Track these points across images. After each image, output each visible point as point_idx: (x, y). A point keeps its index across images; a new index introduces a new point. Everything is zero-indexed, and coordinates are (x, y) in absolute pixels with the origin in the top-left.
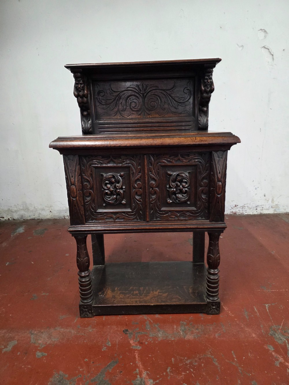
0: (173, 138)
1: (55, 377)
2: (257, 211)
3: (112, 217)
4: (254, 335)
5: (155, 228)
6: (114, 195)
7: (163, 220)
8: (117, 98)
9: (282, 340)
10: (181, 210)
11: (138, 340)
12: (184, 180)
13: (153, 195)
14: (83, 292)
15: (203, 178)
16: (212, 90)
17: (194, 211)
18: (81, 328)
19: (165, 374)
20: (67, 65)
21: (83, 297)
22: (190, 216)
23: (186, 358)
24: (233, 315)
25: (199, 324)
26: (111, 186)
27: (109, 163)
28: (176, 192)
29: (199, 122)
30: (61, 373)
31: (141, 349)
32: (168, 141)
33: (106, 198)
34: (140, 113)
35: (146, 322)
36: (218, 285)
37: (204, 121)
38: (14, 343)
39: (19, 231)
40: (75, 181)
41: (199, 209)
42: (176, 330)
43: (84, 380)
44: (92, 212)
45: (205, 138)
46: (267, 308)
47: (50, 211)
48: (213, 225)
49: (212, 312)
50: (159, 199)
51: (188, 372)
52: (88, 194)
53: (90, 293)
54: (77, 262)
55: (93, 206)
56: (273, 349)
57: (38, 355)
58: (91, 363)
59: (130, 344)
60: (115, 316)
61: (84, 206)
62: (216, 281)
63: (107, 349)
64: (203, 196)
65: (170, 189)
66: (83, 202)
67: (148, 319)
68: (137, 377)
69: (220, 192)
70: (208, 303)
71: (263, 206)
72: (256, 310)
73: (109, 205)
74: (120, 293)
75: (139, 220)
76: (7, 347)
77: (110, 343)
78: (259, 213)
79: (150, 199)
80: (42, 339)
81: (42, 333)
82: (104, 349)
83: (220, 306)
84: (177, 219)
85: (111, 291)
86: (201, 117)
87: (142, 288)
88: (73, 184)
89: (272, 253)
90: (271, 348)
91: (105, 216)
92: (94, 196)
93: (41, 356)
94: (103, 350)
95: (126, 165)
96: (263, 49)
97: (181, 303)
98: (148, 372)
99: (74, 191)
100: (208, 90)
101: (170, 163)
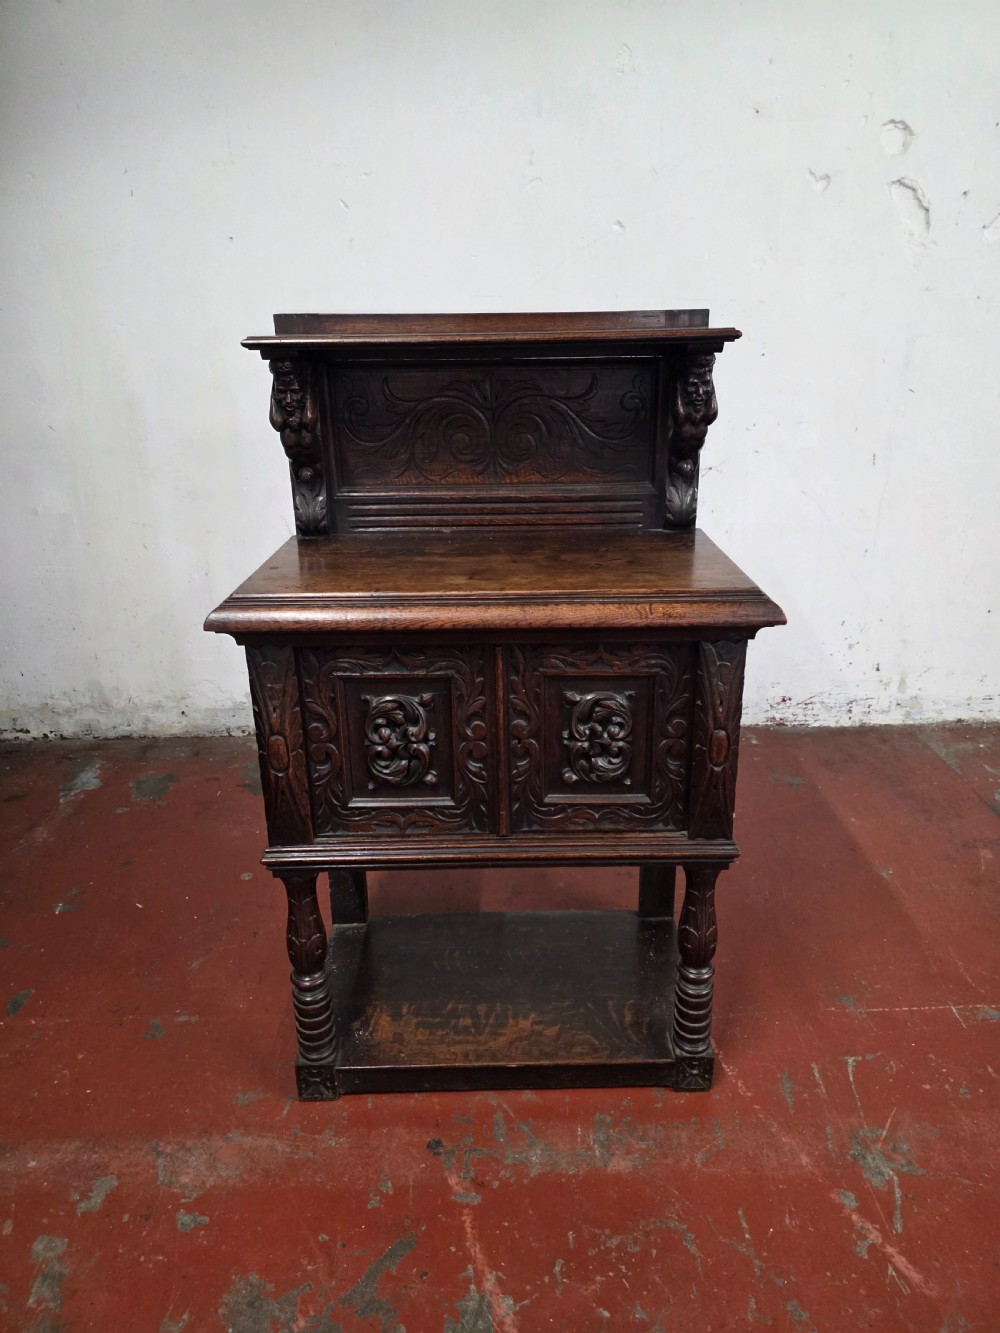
0: (583, 604)
1: (238, 1291)
2: (851, 715)
3: (393, 823)
4: (805, 1160)
5: (524, 855)
6: (402, 759)
7: (551, 832)
8: (407, 421)
9: (881, 1174)
10: (606, 802)
11: (472, 1174)
12: (614, 718)
13: (522, 758)
14: (307, 1032)
15: (673, 714)
16: (711, 417)
17: (642, 805)
18: (302, 1134)
19: (546, 1279)
20: (249, 338)
21: (307, 1043)
22: (631, 820)
23: (607, 1232)
24: (749, 1094)
25: (651, 1123)
26: (393, 731)
27: (386, 665)
28: (589, 751)
29: (667, 503)
30: (254, 1277)
31: (479, 1204)
32: (567, 614)
33: (379, 768)
34: (480, 468)
35: (494, 1116)
36: (710, 1012)
37: (682, 501)
38: (108, 1183)
39: (83, 784)
40: (282, 722)
41: (658, 801)
42: (583, 1142)
43: (321, 1300)
44: (333, 808)
45: (679, 609)
46: (850, 1069)
47: (183, 713)
48: (699, 847)
49: (689, 1084)
50: (538, 772)
51: (611, 1274)
52: (323, 758)
53: (330, 1030)
54: (290, 948)
55: (336, 789)
56: (854, 1204)
57: (182, 1223)
58: (339, 1246)
59: (450, 1187)
60: (404, 1095)
61: (310, 792)
62: (705, 999)
63: (380, 1202)
64: (672, 764)
65: (572, 744)
66: (306, 780)
67: (500, 1106)
68: (468, 1290)
69: (721, 759)
70: (680, 1060)
71: (870, 702)
72: (817, 1075)
73: (384, 788)
74: (418, 1025)
75: (477, 831)
76: (90, 1198)
77: (390, 1185)
78: (857, 724)
79: (510, 771)
80: (190, 1170)
81: (189, 1150)
82: (374, 1202)
83: (712, 1068)
84: (591, 827)
85: (389, 1019)
86: (672, 488)
87: (482, 1008)
88: (276, 729)
89: (884, 874)
90: (849, 1201)
91: (373, 817)
92: (342, 762)
93: (193, 1226)
94: (369, 1207)
95: (439, 673)
96: (896, 188)
97: (597, 1061)
98: (500, 1274)
99: (281, 752)
100: (698, 416)
101: (574, 670)
